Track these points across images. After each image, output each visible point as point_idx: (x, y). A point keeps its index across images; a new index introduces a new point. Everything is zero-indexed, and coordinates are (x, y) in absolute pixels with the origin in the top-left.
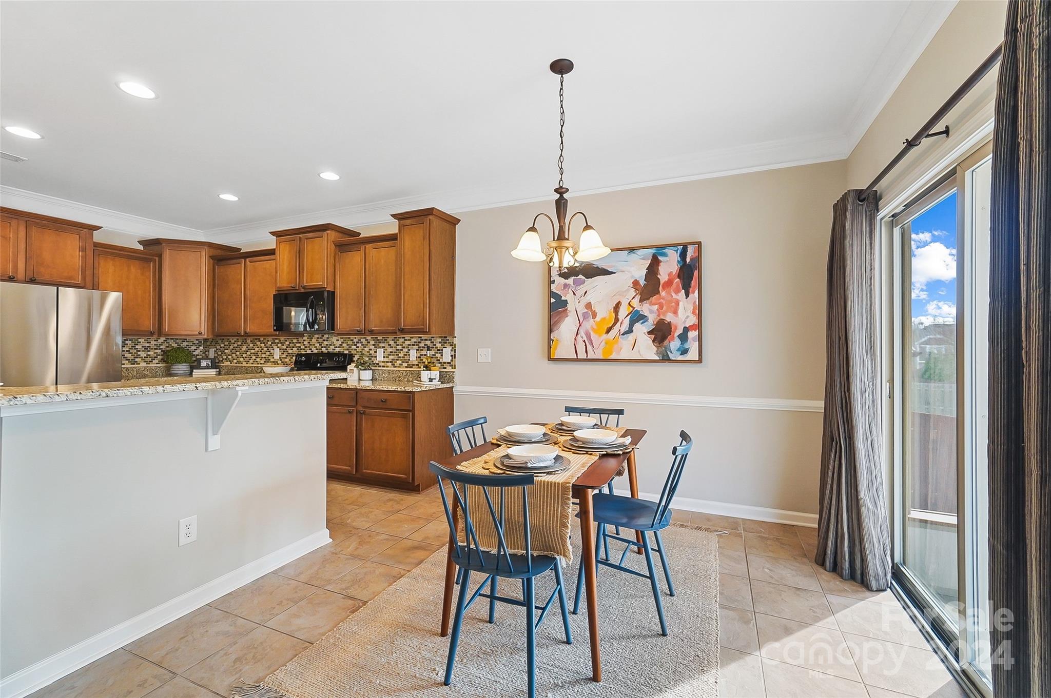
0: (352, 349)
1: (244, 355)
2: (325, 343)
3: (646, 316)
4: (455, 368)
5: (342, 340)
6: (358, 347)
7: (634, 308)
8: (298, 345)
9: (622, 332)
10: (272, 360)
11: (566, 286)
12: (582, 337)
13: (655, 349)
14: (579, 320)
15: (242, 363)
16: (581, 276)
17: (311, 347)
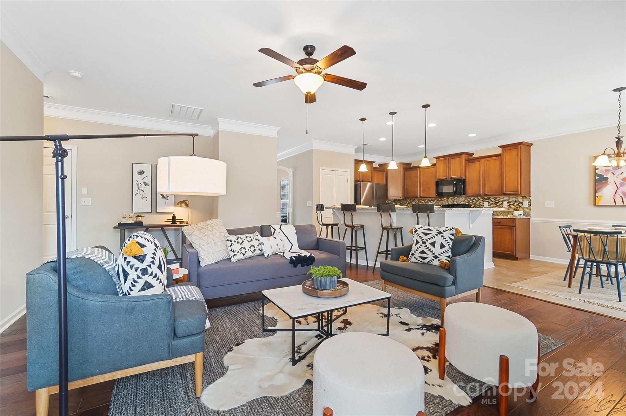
2: (456, 200)
4: (531, 210)
6: (474, 202)
8: (441, 201)
11: (607, 170)
12: (619, 194)
14: (617, 186)
17: (448, 202)
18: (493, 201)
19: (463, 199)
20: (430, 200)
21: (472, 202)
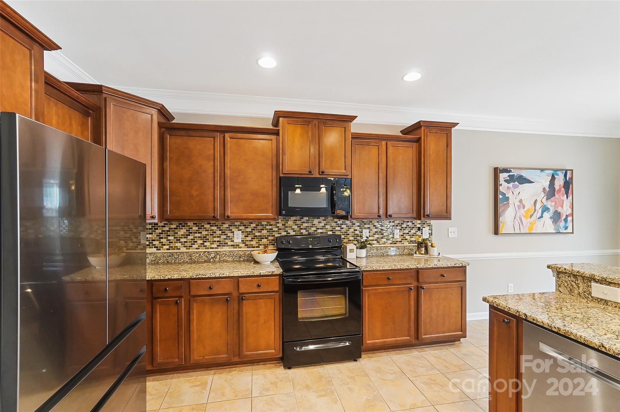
0: (337, 230)
1: (183, 240)
2: (305, 225)
3: (549, 208)
5: (325, 222)
6: (343, 228)
7: (543, 203)
8: (268, 227)
9: (538, 217)
10: (230, 243)
11: (508, 188)
12: (517, 220)
13: (553, 227)
14: (516, 209)
15: (180, 249)
16: (516, 183)
17: (287, 229)
18: (377, 228)
19: (321, 222)
20: (236, 223)
21: (339, 228)
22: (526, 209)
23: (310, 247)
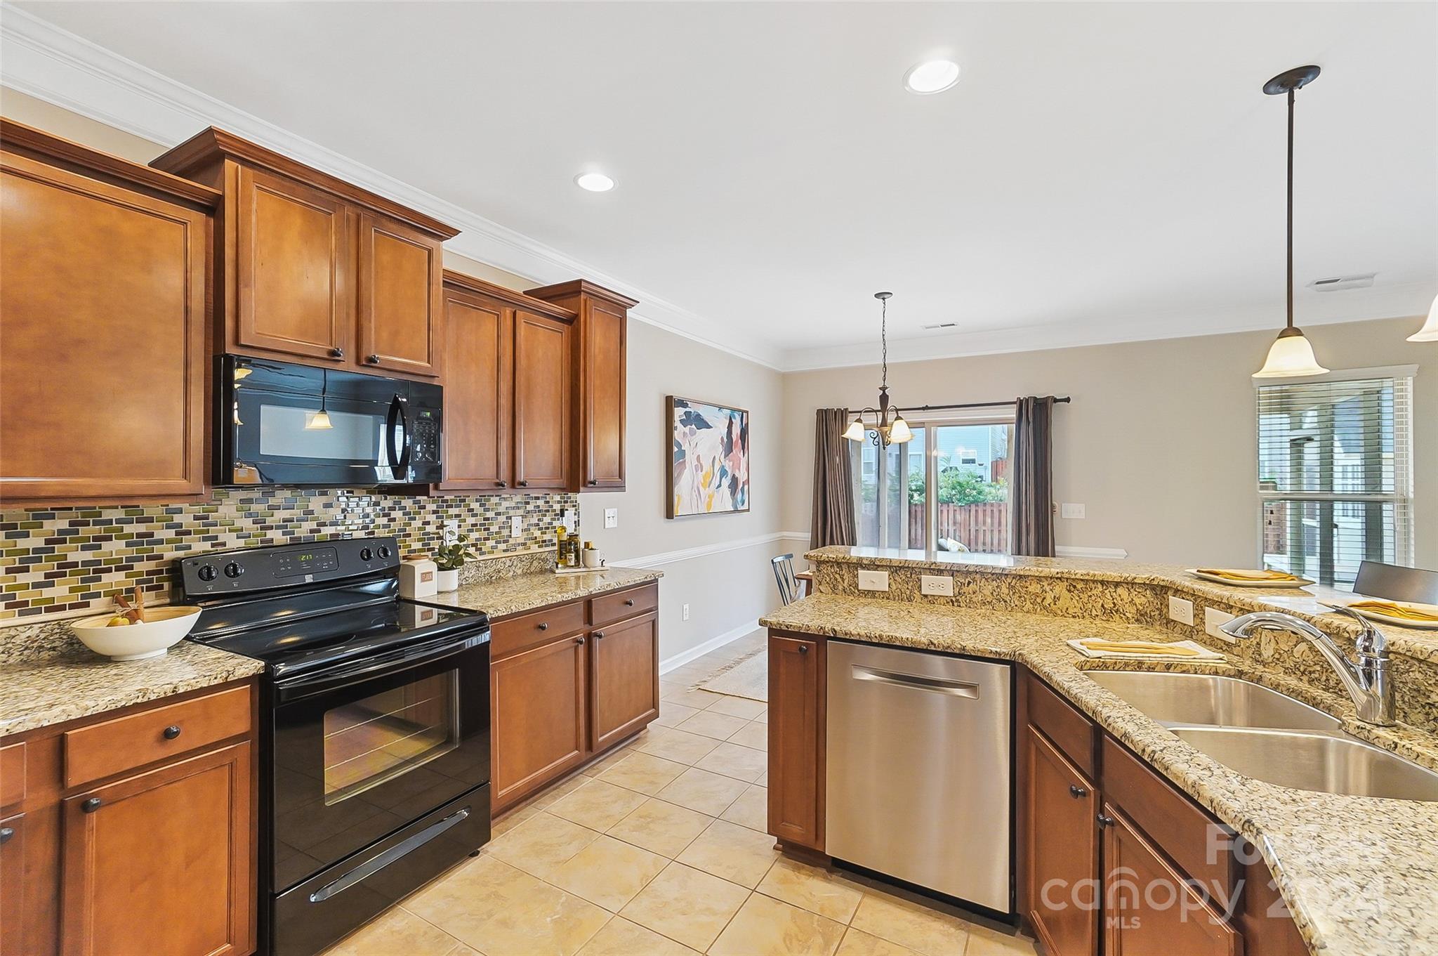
2: (281, 515)
3: (727, 471)
7: (722, 463)
9: (716, 485)
11: (684, 434)
12: (695, 491)
13: (731, 501)
14: (693, 472)
16: (693, 426)
18: (475, 515)
19: (331, 505)
21: (385, 521)
22: (704, 472)
23: (309, 579)
